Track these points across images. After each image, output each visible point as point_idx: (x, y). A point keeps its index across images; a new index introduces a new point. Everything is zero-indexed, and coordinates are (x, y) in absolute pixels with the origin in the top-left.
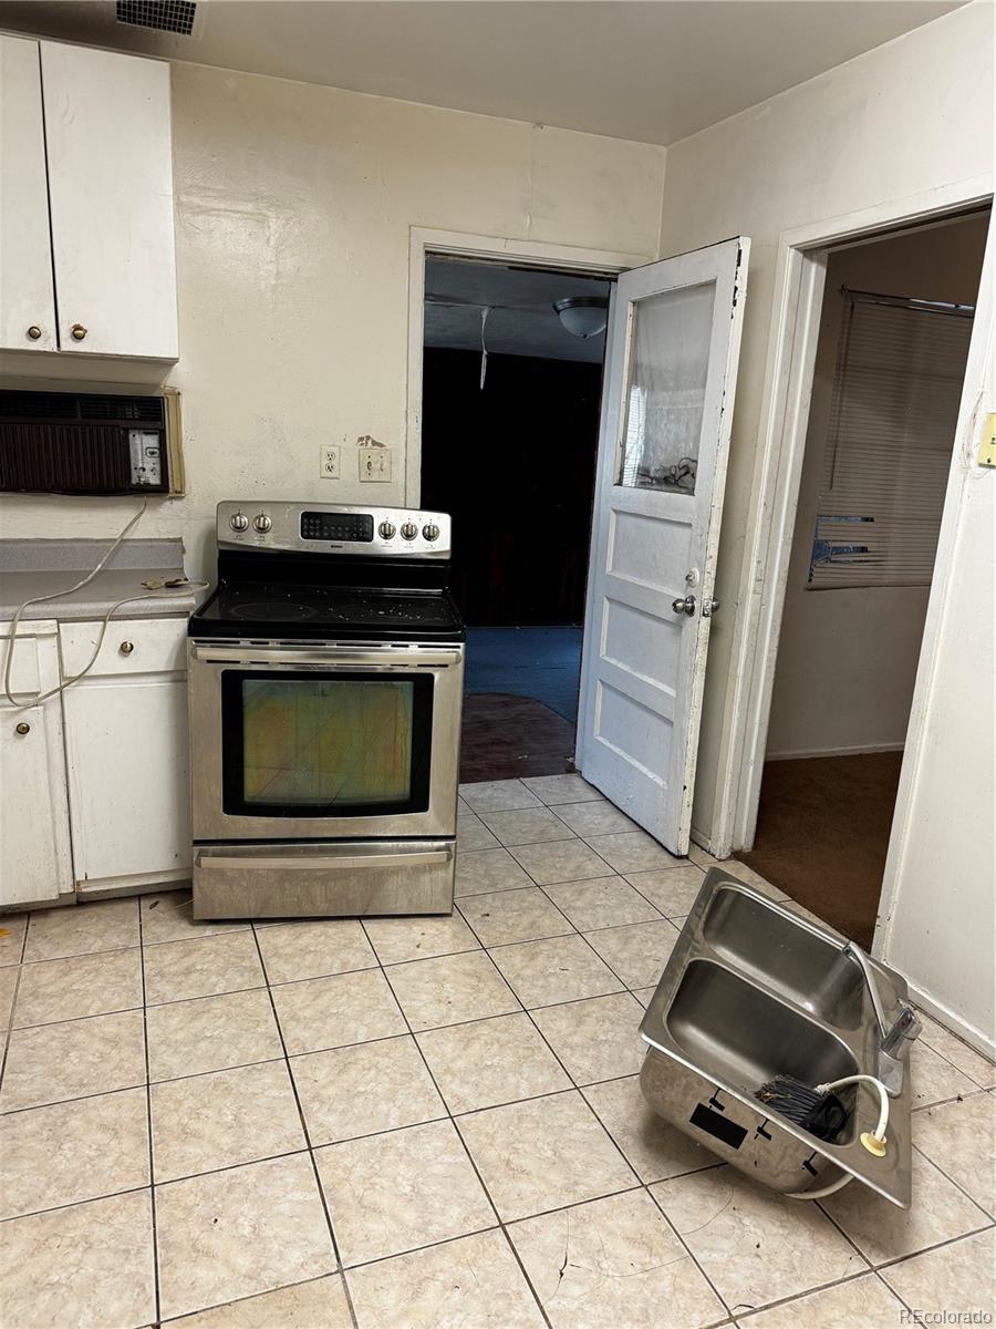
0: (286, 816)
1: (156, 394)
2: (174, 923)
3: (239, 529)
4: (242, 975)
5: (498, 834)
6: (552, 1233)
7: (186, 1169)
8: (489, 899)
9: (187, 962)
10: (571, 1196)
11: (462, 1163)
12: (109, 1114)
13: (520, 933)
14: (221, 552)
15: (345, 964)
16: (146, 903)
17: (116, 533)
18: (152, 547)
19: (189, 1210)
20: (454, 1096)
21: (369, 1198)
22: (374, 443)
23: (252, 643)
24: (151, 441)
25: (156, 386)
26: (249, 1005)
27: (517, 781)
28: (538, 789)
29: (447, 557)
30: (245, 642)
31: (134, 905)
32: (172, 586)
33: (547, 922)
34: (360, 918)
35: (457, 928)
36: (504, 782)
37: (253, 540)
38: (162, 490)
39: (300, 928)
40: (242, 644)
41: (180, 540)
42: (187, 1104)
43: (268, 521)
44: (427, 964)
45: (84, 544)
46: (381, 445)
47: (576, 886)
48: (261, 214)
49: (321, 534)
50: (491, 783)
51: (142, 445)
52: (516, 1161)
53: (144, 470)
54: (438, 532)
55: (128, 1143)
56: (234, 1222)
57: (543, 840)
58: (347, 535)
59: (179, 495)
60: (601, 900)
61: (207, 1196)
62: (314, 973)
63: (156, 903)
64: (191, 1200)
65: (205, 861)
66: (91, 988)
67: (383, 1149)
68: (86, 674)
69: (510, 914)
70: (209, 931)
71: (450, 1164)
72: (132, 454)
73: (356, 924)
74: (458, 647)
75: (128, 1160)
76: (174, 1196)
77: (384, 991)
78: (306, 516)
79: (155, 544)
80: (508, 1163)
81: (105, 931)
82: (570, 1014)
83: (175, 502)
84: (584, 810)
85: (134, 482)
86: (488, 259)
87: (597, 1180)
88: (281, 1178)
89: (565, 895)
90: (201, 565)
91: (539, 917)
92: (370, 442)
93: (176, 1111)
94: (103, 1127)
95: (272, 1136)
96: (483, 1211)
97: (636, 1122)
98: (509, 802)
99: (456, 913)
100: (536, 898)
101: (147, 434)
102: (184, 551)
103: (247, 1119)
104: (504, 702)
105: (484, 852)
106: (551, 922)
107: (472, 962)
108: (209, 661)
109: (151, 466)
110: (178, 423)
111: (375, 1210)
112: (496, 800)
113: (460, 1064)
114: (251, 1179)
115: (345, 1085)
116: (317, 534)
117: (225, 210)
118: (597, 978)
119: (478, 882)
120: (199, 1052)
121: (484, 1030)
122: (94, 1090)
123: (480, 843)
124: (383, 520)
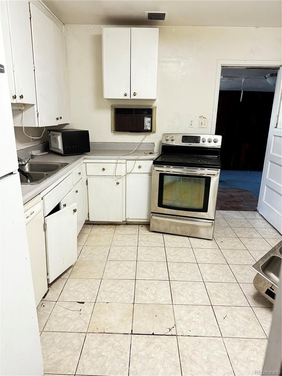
0: (172, 209)
1: (151, 108)
2: (146, 231)
3: (167, 140)
4: (159, 244)
5: (230, 224)
6: (224, 310)
7: (143, 278)
8: (224, 238)
9: (148, 239)
10: (231, 304)
11: (204, 292)
12: (129, 265)
13: (230, 247)
14: (163, 146)
15: (183, 246)
16: (140, 226)
17: (140, 142)
18: (147, 145)
19: (142, 286)
20: (205, 278)
21: (181, 293)
22: (203, 118)
23: (167, 167)
24: (149, 119)
25: (151, 106)
26: (160, 250)
27: (238, 212)
28: (245, 214)
29: (220, 147)
30: (165, 166)
31: (138, 226)
32: (151, 153)
33: (239, 246)
34: (188, 237)
35: (213, 243)
36: (234, 211)
37: (170, 143)
38: (150, 131)
39: (174, 236)
40: (164, 167)
41: (154, 143)
42: (145, 266)
43: (174, 138)
44: (204, 250)
45: (133, 144)
46: (205, 118)
47: (250, 239)
48: (178, 61)
49: (187, 141)
50: (230, 211)
51: (147, 120)
52: (218, 294)
53: (147, 126)
54: (218, 141)
55: (131, 271)
56: (151, 290)
57: (242, 227)
58: (193, 141)
59: (154, 132)
60: (256, 243)
61: (146, 284)
62: (175, 246)
63: (142, 226)
64: (143, 284)
65: (153, 217)
66: (127, 241)
67: (186, 285)
68: (131, 172)
69: (229, 243)
70: (153, 233)
71: (201, 291)
72: (145, 123)
73: (187, 238)
74: (218, 170)
75: (131, 274)
76: (139, 282)
77: (192, 253)
78: (183, 137)
79: (148, 144)
80: (216, 294)
81: (131, 230)
82: (240, 267)
83: (153, 134)
84: (257, 221)
85: (145, 129)
86: (239, 67)
87: (238, 303)
88: (162, 284)
89: (246, 241)
90: (158, 149)
91: (237, 244)
92: (202, 117)
93: (142, 267)
94: (127, 267)
95: (161, 276)
96: (208, 302)
97: (252, 293)
98: (235, 216)
99: (214, 240)
100: (238, 240)
101: (148, 117)
102: (154, 146)
103: (156, 272)
104: (239, 191)
105: (225, 227)
106: (240, 246)
107: (216, 251)
108: (157, 171)
109: (149, 125)
110: (155, 115)
111: (182, 295)
112: (231, 216)
113: (208, 272)
114: (156, 283)
115: (179, 270)
116: (186, 141)
117: (170, 61)
118: (250, 261)
119: (221, 234)
120: (148, 257)
121: (216, 266)
122: (126, 260)
123: (224, 225)
124: (203, 138)
